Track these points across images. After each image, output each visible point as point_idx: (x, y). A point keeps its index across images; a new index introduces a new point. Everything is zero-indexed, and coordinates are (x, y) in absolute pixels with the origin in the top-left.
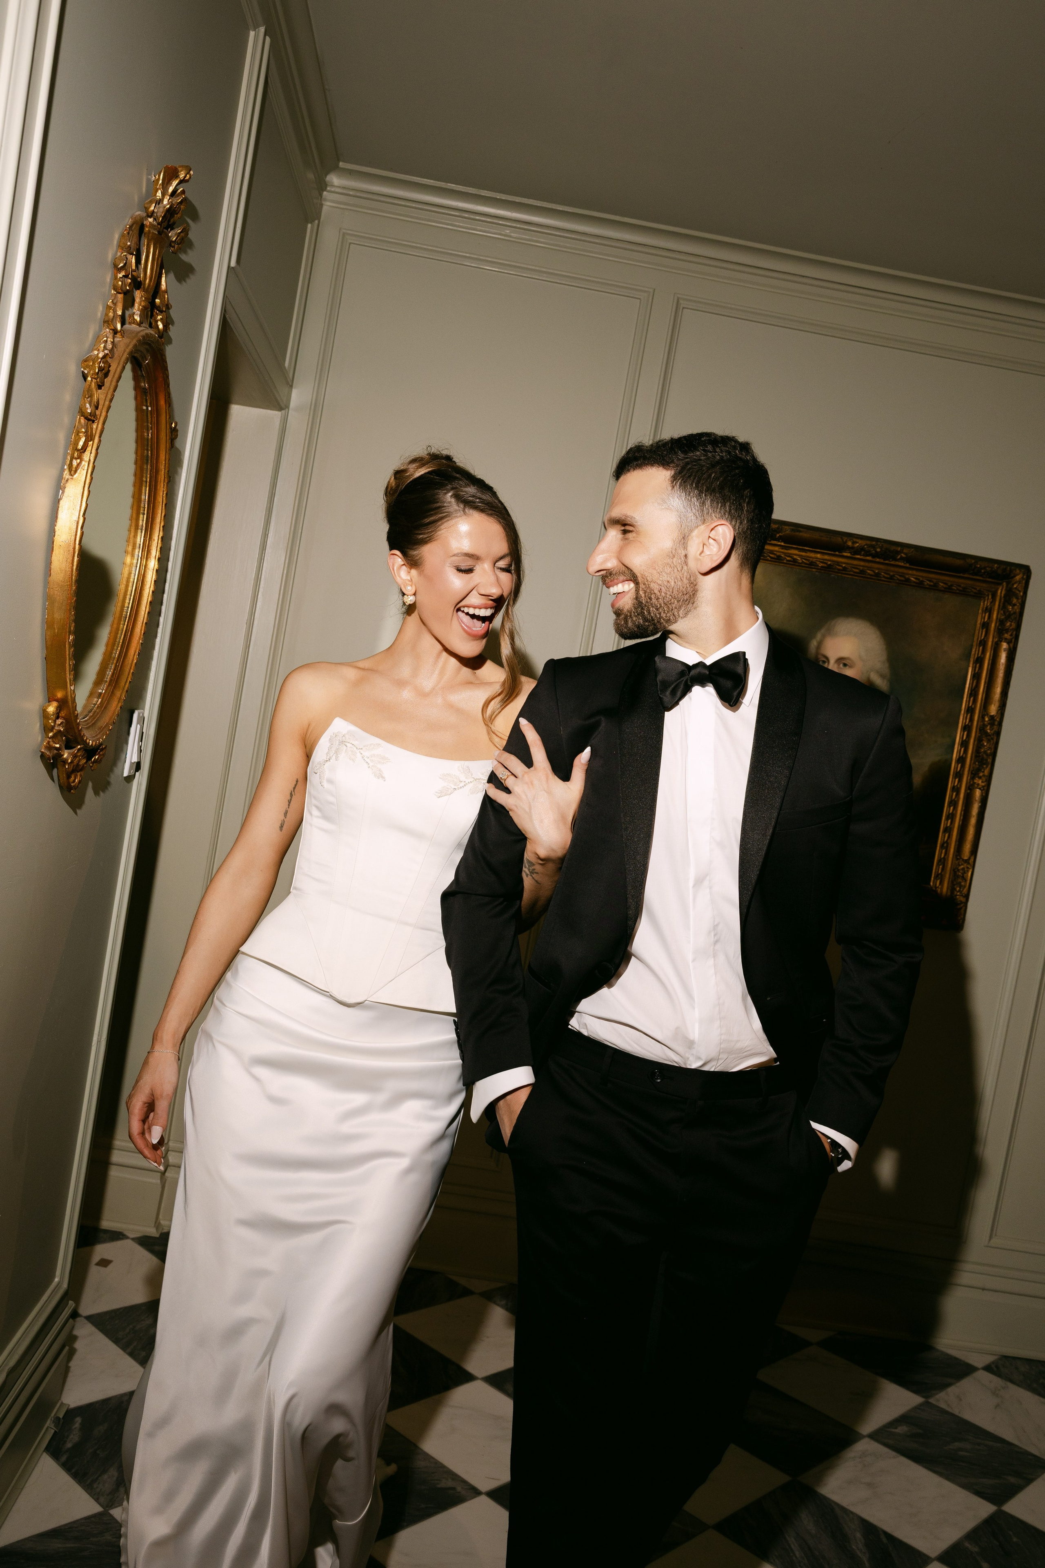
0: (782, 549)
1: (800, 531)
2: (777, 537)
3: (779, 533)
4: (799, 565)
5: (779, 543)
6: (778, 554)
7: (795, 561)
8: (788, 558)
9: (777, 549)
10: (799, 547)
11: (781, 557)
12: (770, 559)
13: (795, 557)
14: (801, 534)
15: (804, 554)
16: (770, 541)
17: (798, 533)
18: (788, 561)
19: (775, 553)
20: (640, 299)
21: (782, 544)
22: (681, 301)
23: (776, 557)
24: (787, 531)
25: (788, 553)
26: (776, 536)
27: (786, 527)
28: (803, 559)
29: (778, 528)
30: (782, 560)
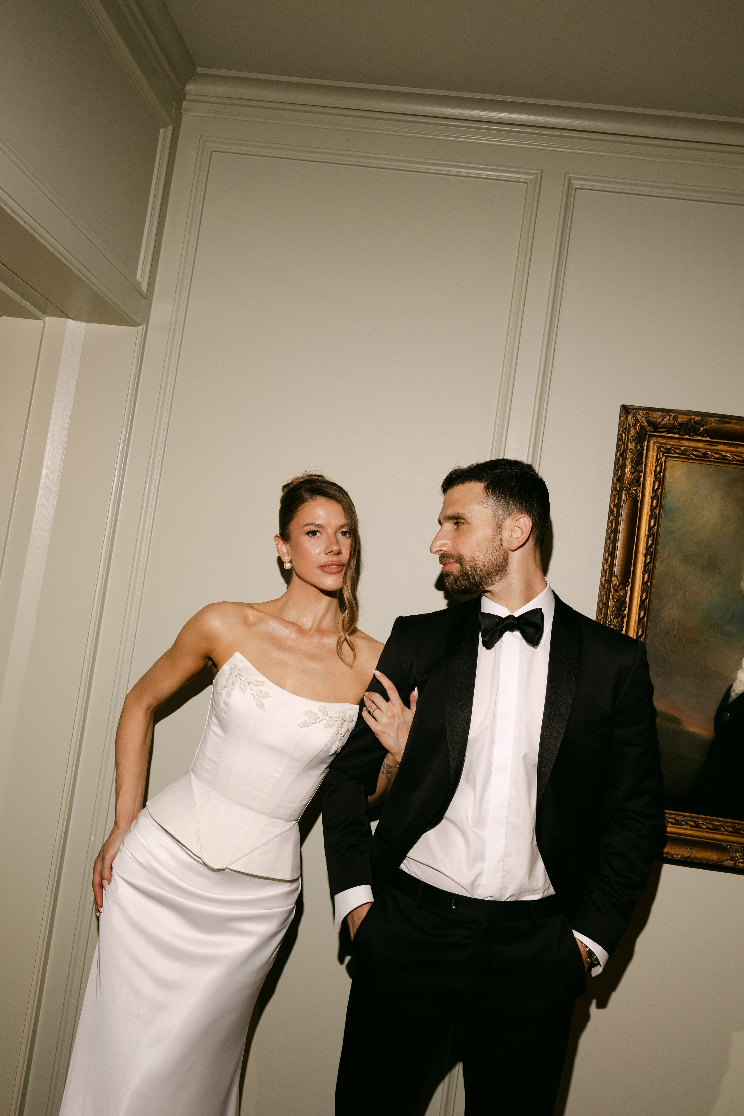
0: (708, 445)
1: (729, 423)
2: (701, 431)
3: (703, 426)
4: (730, 463)
5: (704, 439)
6: (703, 451)
7: (724, 458)
8: (716, 456)
9: (701, 445)
10: (728, 442)
11: (708, 454)
12: (693, 457)
13: (724, 453)
14: (730, 426)
15: (734, 449)
16: (693, 436)
17: (726, 425)
18: (715, 458)
19: (700, 450)
20: (527, 183)
21: (708, 439)
22: (574, 182)
23: (701, 455)
24: (713, 424)
25: (716, 450)
26: (699, 430)
27: (711, 419)
28: (735, 455)
29: (701, 421)
30: (709, 458)
